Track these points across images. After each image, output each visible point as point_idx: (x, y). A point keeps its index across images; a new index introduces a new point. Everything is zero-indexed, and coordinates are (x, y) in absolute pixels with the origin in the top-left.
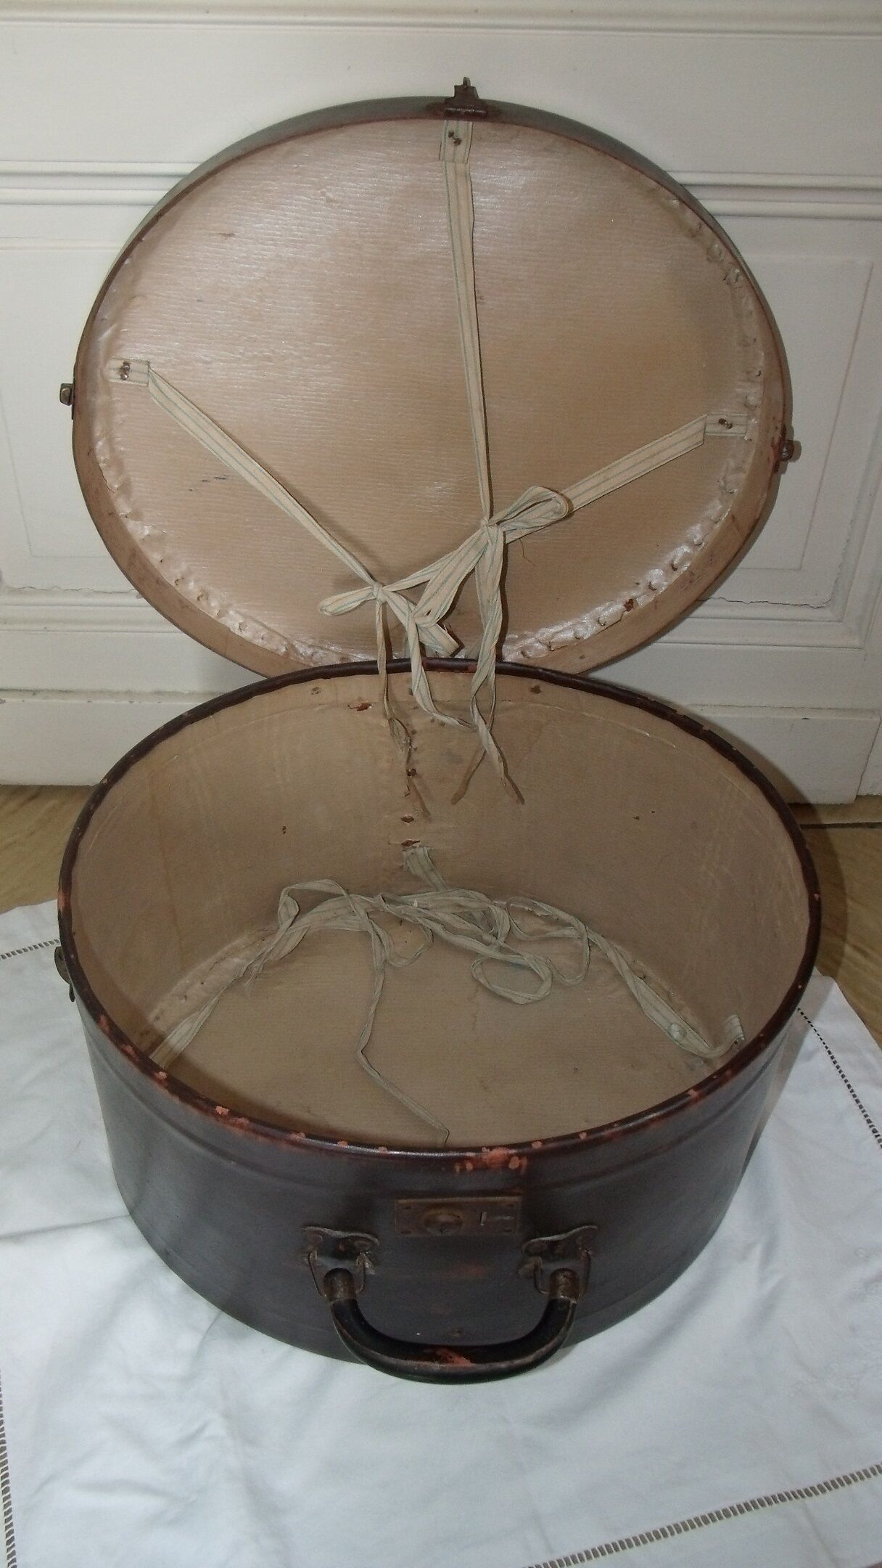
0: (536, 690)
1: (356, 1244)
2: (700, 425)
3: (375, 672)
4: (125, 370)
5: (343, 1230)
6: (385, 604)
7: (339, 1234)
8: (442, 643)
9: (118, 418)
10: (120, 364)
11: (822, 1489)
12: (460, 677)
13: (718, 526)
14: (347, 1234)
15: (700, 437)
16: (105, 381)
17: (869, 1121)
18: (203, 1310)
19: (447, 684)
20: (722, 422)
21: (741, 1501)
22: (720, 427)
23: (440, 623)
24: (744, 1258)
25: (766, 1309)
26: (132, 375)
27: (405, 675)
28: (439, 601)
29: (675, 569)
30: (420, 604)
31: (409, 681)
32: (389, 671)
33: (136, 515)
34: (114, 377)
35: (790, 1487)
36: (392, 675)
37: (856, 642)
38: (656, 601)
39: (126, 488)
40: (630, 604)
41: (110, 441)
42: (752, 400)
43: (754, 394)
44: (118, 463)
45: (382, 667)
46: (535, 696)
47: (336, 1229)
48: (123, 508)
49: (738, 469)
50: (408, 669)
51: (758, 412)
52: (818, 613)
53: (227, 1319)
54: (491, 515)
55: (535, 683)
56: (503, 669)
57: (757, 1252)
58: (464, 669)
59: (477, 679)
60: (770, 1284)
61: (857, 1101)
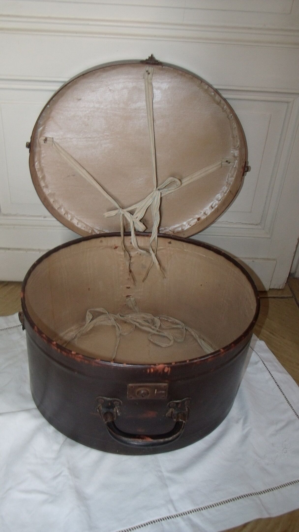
0: (170, 243)
1: (114, 403)
2: (220, 162)
3: (120, 236)
4: (46, 140)
5: (110, 397)
6: (123, 215)
7: (109, 399)
8: (141, 227)
9: (42, 156)
10: (44, 138)
11: (264, 492)
12: (146, 238)
13: (226, 194)
14: (112, 399)
15: (220, 166)
16: (39, 144)
17: (276, 382)
18: (61, 437)
19: (142, 241)
20: (227, 161)
21: (238, 496)
22: (226, 163)
23: (140, 221)
24: (237, 422)
25: (245, 438)
26: (48, 142)
27: (129, 237)
28: (140, 215)
29: (213, 208)
30: (134, 214)
31: (131, 239)
32: (124, 235)
33: (47, 187)
34: (42, 142)
35: (254, 491)
36: (125, 237)
37: (268, 236)
38: (207, 218)
39: (44, 178)
40: (199, 219)
41: (40, 162)
42: (236, 154)
43: (236, 153)
44: (42, 170)
45: (122, 234)
46: (170, 245)
47: (108, 397)
48: (42, 184)
49: (232, 176)
50: (130, 235)
51: (238, 158)
52: (257, 226)
53: (69, 440)
54: (157, 187)
55: (169, 240)
56: (159, 236)
57: (241, 421)
58: (148, 236)
59: (152, 238)
60: (246, 430)
61: (272, 377)
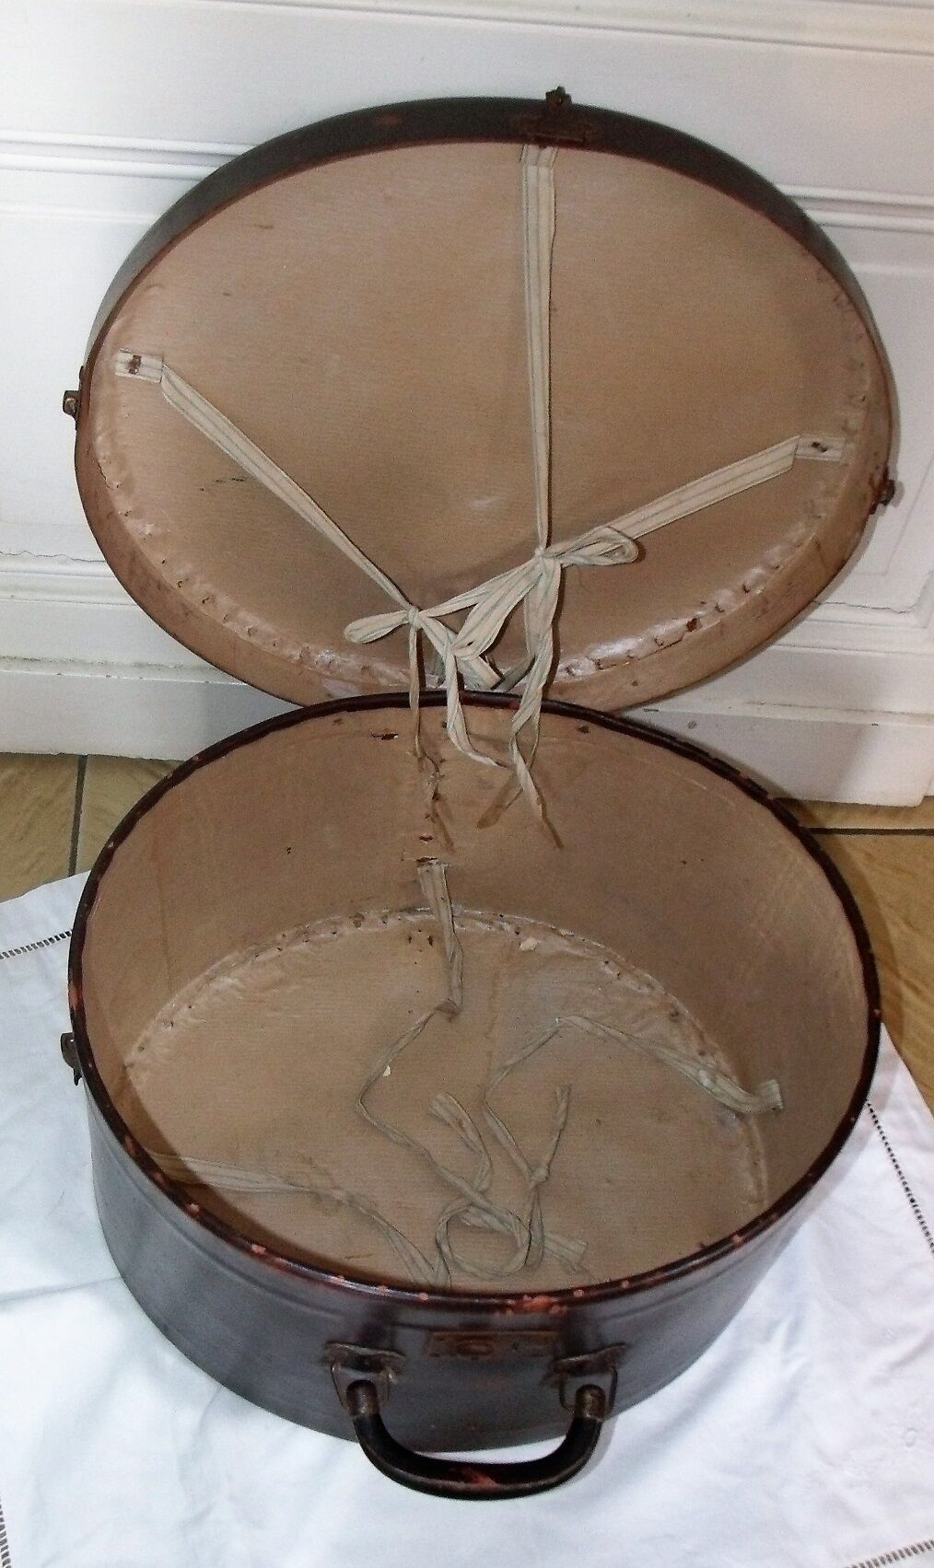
0: (584, 730)
1: (382, 1360)
2: (790, 448)
3: (406, 704)
4: (134, 365)
5: (370, 1348)
6: (420, 632)
7: (363, 1350)
8: (482, 676)
9: (123, 412)
10: (130, 357)
12: (500, 712)
13: (799, 551)
14: (371, 1351)
15: (790, 462)
16: (111, 372)
17: (907, 1189)
19: (484, 719)
20: (815, 445)
22: (813, 451)
23: (482, 656)
24: (767, 1335)
25: (787, 1400)
26: (142, 370)
27: (439, 709)
28: (483, 629)
29: (747, 592)
30: (461, 634)
31: (445, 713)
32: (422, 704)
33: (138, 513)
34: (121, 370)
36: (425, 709)
38: (722, 625)
39: (127, 486)
40: (692, 625)
41: (112, 436)
42: (853, 424)
43: (855, 418)
44: (121, 461)
45: (414, 698)
46: (583, 736)
47: (361, 1347)
48: (122, 504)
49: (828, 493)
50: (443, 702)
51: (859, 436)
52: (902, 617)
53: (227, 1395)
54: (548, 544)
55: (583, 723)
56: (548, 708)
57: (781, 1333)
58: (505, 706)
59: (520, 718)
60: (793, 1368)
61: (897, 1167)
